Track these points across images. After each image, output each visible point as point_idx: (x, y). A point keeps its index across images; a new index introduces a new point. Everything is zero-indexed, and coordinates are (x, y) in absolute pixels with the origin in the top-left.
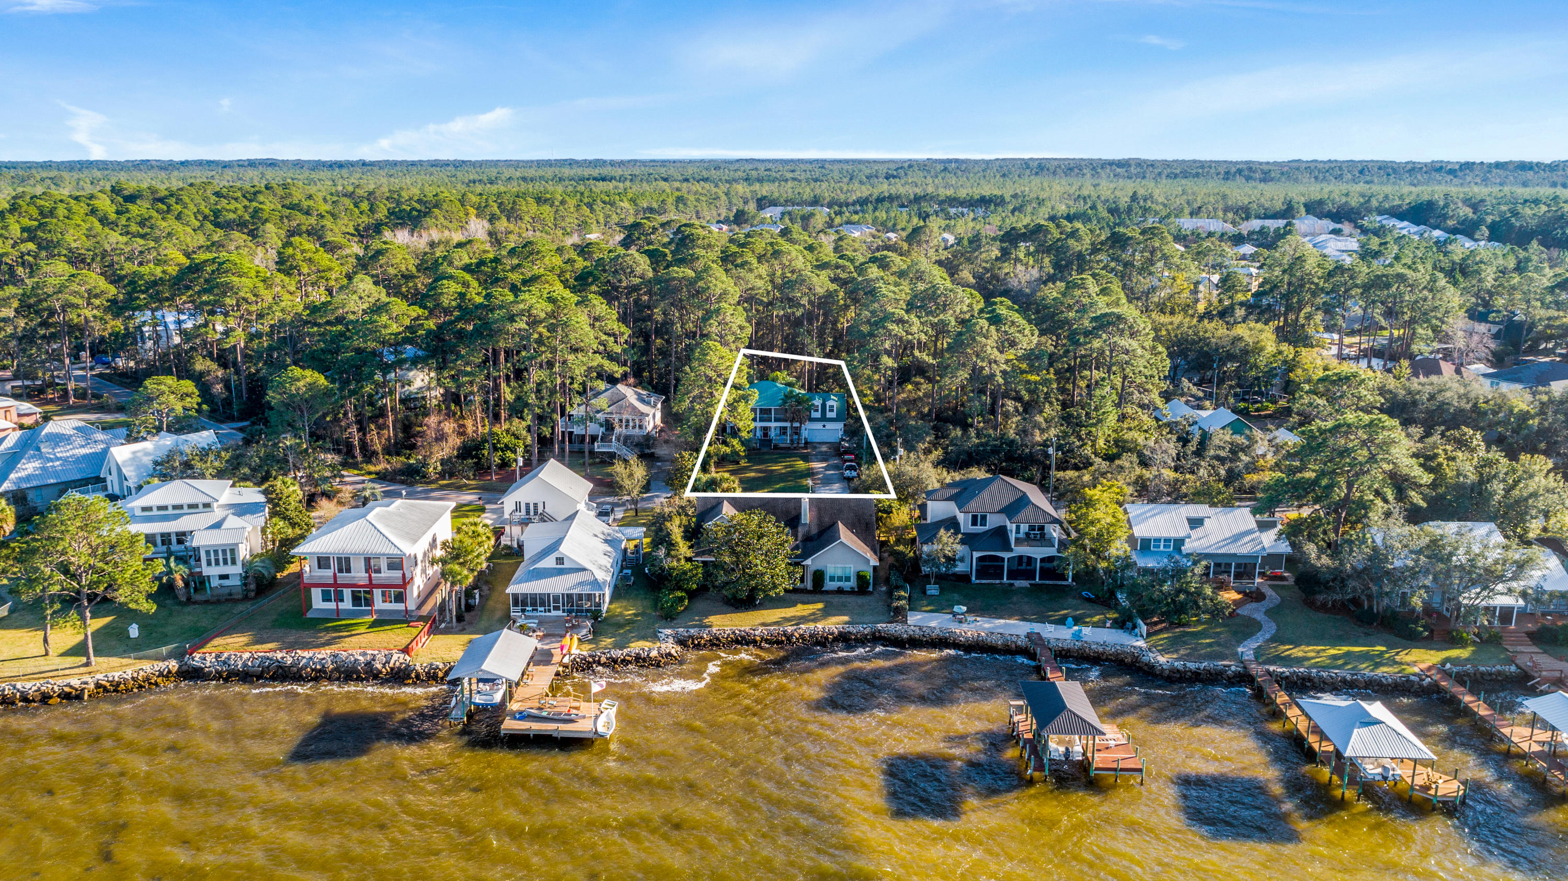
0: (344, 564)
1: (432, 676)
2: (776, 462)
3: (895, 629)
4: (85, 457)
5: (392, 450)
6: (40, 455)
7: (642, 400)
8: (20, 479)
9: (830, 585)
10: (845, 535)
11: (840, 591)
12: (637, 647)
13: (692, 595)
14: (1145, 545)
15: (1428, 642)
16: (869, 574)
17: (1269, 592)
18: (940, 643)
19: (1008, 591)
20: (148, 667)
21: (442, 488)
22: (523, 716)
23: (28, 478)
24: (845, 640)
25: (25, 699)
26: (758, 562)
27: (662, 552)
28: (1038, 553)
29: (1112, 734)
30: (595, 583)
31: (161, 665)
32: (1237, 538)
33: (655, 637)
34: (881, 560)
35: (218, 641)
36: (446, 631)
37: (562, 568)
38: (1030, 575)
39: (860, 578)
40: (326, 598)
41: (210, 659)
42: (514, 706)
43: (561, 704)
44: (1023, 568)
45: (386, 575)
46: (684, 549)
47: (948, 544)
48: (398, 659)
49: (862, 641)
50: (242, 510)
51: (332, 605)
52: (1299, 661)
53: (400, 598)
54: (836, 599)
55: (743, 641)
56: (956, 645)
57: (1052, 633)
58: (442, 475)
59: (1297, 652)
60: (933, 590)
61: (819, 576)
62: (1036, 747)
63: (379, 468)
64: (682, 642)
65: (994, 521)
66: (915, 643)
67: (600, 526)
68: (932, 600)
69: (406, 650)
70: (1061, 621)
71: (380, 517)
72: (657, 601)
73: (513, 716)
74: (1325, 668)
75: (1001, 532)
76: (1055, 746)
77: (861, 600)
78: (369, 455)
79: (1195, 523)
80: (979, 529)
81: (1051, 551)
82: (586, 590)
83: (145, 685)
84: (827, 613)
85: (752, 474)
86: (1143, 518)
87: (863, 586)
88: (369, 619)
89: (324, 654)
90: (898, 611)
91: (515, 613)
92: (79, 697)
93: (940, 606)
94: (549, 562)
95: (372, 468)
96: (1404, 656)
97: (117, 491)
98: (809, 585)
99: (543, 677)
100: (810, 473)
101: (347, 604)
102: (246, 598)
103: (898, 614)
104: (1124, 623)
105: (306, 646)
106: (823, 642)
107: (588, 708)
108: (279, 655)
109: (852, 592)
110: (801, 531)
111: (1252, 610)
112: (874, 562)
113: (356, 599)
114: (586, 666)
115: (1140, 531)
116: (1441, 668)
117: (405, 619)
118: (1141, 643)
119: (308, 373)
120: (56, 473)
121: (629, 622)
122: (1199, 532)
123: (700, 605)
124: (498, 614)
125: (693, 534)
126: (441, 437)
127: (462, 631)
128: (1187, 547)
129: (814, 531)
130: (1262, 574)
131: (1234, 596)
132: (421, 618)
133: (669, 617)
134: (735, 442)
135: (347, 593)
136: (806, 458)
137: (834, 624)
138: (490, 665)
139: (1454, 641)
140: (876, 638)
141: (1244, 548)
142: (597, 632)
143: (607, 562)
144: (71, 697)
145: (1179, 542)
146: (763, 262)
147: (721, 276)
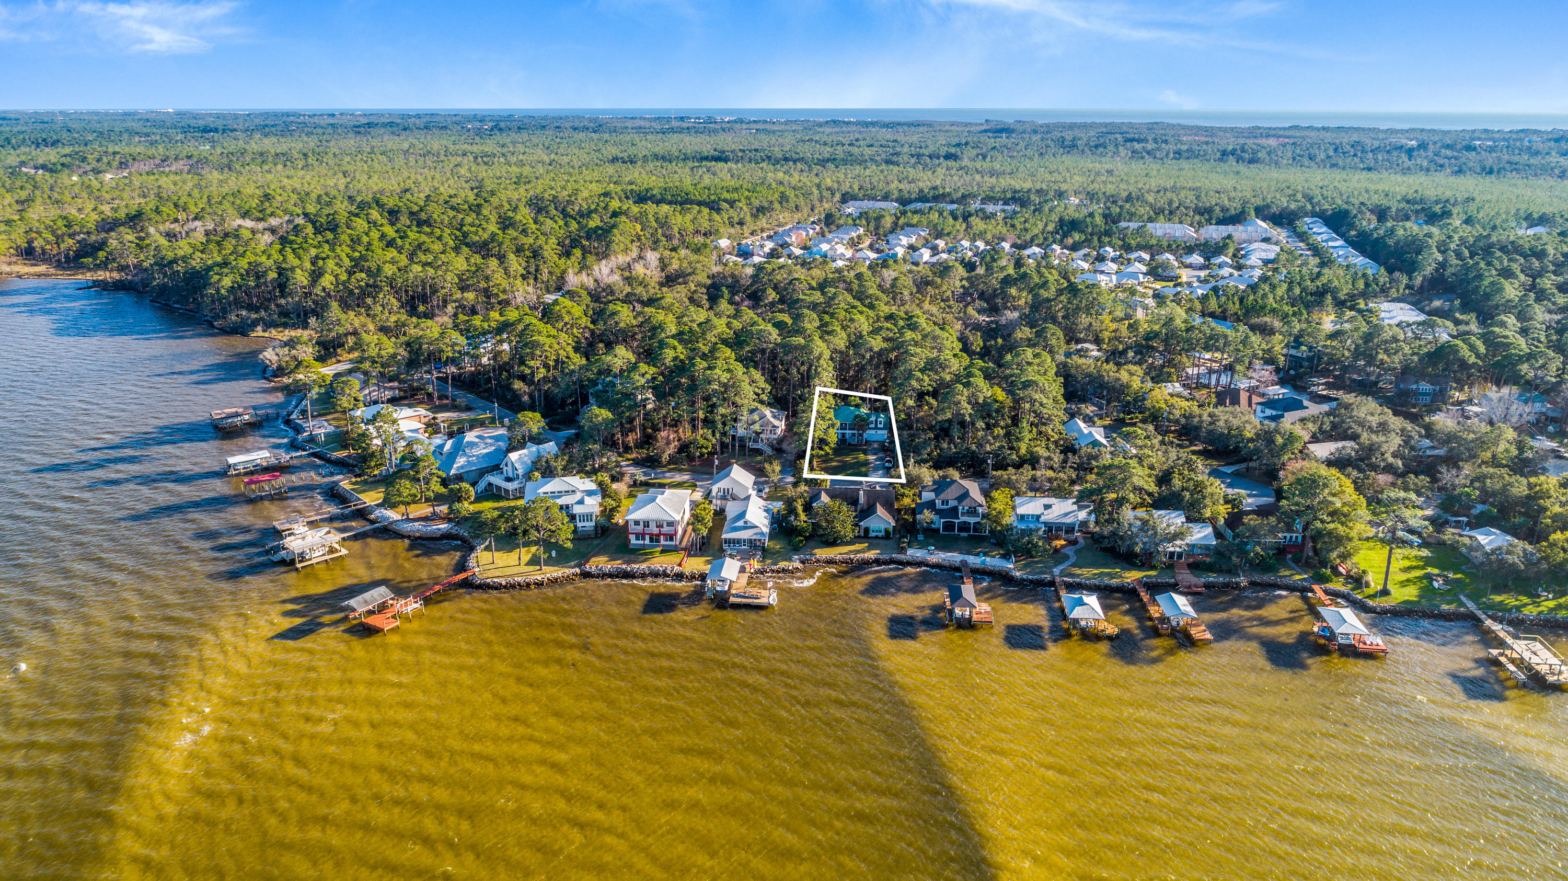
0: (647, 524)
1: (693, 577)
2: (848, 455)
3: (901, 557)
4: (487, 454)
5: (639, 445)
6: (465, 454)
7: (774, 417)
8: (458, 468)
9: (872, 534)
10: (880, 510)
11: (877, 537)
12: (783, 564)
13: (807, 538)
14: (1022, 518)
15: (1141, 567)
16: (891, 529)
17: (1081, 540)
18: (919, 564)
19: (957, 538)
20: (568, 571)
21: (670, 470)
22: (738, 596)
23: (462, 467)
24: (877, 562)
25: (519, 585)
26: (838, 526)
27: (792, 518)
28: (972, 520)
29: (984, 607)
30: (762, 534)
31: (573, 571)
32: (1066, 514)
33: (790, 560)
34: (897, 521)
35: (593, 559)
36: (695, 556)
37: (748, 526)
38: (968, 530)
39: (887, 531)
40: (637, 539)
41: (594, 568)
42: (733, 592)
43: (754, 591)
44: (964, 527)
45: (666, 529)
46: (803, 517)
47: (927, 516)
48: (677, 569)
49: (886, 563)
50: (590, 493)
51: (641, 542)
52: (1079, 575)
53: (671, 539)
54: (875, 541)
55: (830, 562)
56: (927, 565)
57: (974, 561)
58: (669, 463)
59: (1079, 572)
60: (921, 537)
61: (867, 530)
62: (951, 612)
63: (634, 456)
64: (803, 562)
65: (952, 503)
66: (909, 564)
67: (762, 503)
68: (919, 542)
69: (680, 565)
70: (977, 555)
71: (663, 501)
72: (790, 541)
73: (733, 595)
74: (1088, 579)
75: (955, 509)
76: (958, 612)
77: (886, 542)
78: (627, 449)
79: (1047, 507)
80: (945, 507)
81: (978, 519)
82: (758, 537)
83: (569, 580)
84: (869, 549)
85: (834, 464)
86: (1022, 504)
87: (888, 535)
88: (659, 549)
89: (644, 566)
90: (903, 548)
91: (725, 547)
92: (542, 584)
93: (923, 546)
94: (740, 523)
95: (629, 456)
96: (1127, 574)
97: (510, 475)
98: (862, 534)
99: (744, 578)
100: (866, 463)
101: (647, 542)
102: (596, 537)
103: (902, 550)
104: (1005, 557)
105: (635, 562)
106: (866, 563)
107: (764, 593)
108: (624, 566)
109: (882, 538)
110: (859, 508)
111: (1069, 551)
112: (893, 524)
113: (651, 540)
114: (762, 572)
115: (1021, 511)
116: (1139, 581)
117: (675, 549)
118: (1011, 566)
119: (603, 411)
120: (474, 464)
121: (778, 552)
122: (1049, 511)
123: (811, 543)
124: (717, 547)
125: (808, 508)
126: (668, 443)
127: (702, 556)
128: (1043, 519)
129: (865, 507)
130: (1079, 531)
131: (1063, 542)
132: (683, 549)
133: (796, 549)
134: (827, 448)
135: (647, 537)
136: (865, 453)
137: (872, 555)
138: (724, 574)
139: (1153, 568)
140: (892, 561)
141: (1068, 520)
142: (764, 557)
143: (766, 522)
144: (539, 584)
145: (1038, 517)
146: (844, 328)
147: (819, 342)
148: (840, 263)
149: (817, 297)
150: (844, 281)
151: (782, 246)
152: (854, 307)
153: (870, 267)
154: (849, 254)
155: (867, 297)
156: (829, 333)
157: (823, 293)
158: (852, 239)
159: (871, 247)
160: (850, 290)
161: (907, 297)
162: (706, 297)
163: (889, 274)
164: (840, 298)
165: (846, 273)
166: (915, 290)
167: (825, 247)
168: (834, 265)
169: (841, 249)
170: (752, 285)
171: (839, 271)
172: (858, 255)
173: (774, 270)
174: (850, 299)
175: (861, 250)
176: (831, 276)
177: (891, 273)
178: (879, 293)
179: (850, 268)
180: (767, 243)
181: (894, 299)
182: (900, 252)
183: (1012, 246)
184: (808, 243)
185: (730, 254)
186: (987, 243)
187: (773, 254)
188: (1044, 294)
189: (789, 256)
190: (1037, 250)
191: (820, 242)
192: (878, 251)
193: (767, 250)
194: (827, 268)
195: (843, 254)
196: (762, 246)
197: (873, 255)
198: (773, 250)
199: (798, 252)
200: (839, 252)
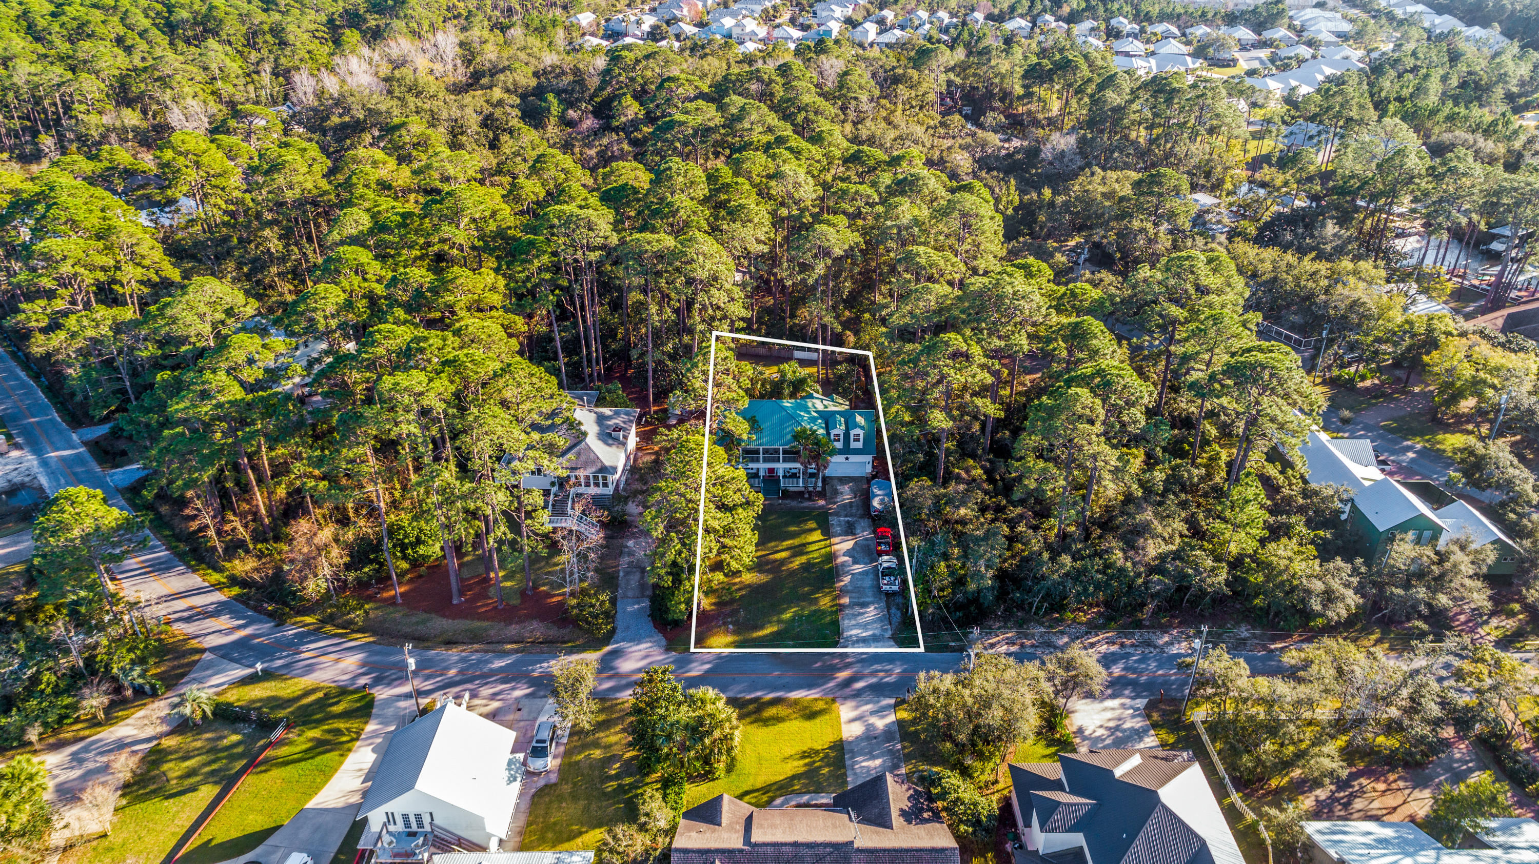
146: (763, 194)
147: (707, 244)
148: (751, 47)
149: (710, 115)
150: (760, 80)
151: (668, 23)
152: (780, 141)
153: (798, 52)
154: (762, 32)
155: (800, 109)
156: (734, 214)
157: (721, 108)
158: (765, 11)
159: (793, 21)
160: (765, 96)
161: (865, 106)
162: (516, 112)
163: (832, 64)
164: (754, 116)
165: (759, 65)
166: (877, 93)
167: (728, 22)
168: (742, 49)
169: (751, 25)
170: (601, 88)
171: (749, 60)
172: (777, 33)
173: (638, 61)
174: (772, 119)
175: (778, 26)
176: (735, 70)
177: (833, 61)
178: (820, 102)
179: (767, 55)
180: (645, 17)
181: (843, 108)
182: (835, 27)
183: (987, 18)
184: (706, 18)
185: (593, 34)
186: (952, 15)
187: (655, 35)
188: (1113, 98)
189: (678, 37)
190: (1023, 23)
191: (722, 16)
192: (804, 28)
193: (646, 27)
194: (731, 55)
195: (754, 33)
196: (639, 23)
197: (796, 34)
198: (655, 28)
199: (689, 29)
200: (748, 30)
